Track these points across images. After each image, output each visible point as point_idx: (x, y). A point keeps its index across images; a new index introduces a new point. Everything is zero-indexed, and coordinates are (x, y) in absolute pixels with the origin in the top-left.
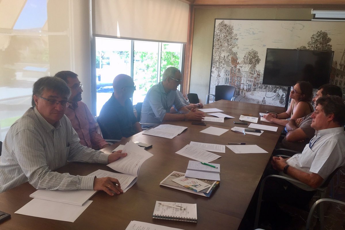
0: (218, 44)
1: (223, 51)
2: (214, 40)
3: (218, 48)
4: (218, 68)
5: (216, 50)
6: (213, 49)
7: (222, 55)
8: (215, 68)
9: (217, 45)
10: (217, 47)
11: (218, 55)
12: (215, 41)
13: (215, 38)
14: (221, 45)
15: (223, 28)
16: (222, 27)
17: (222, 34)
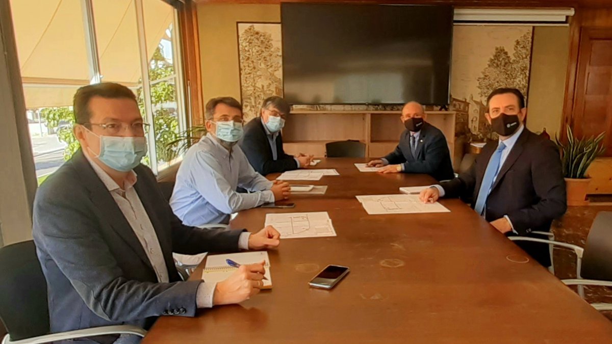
0: (249, 66)
1: (260, 76)
2: (241, 58)
3: (249, 73)
4: (253, 107)
5: (246, 76)
6: (240, 74)
7: (259, 85)
8: (249, 108)
9: (247, 68)
10: (248, 71)
11: (252, 85)
12: (242, 61)
13: (241, 57)
14: (254, 68)
15: (253, 38)
16: (252, 36)
17: (254, 49)
